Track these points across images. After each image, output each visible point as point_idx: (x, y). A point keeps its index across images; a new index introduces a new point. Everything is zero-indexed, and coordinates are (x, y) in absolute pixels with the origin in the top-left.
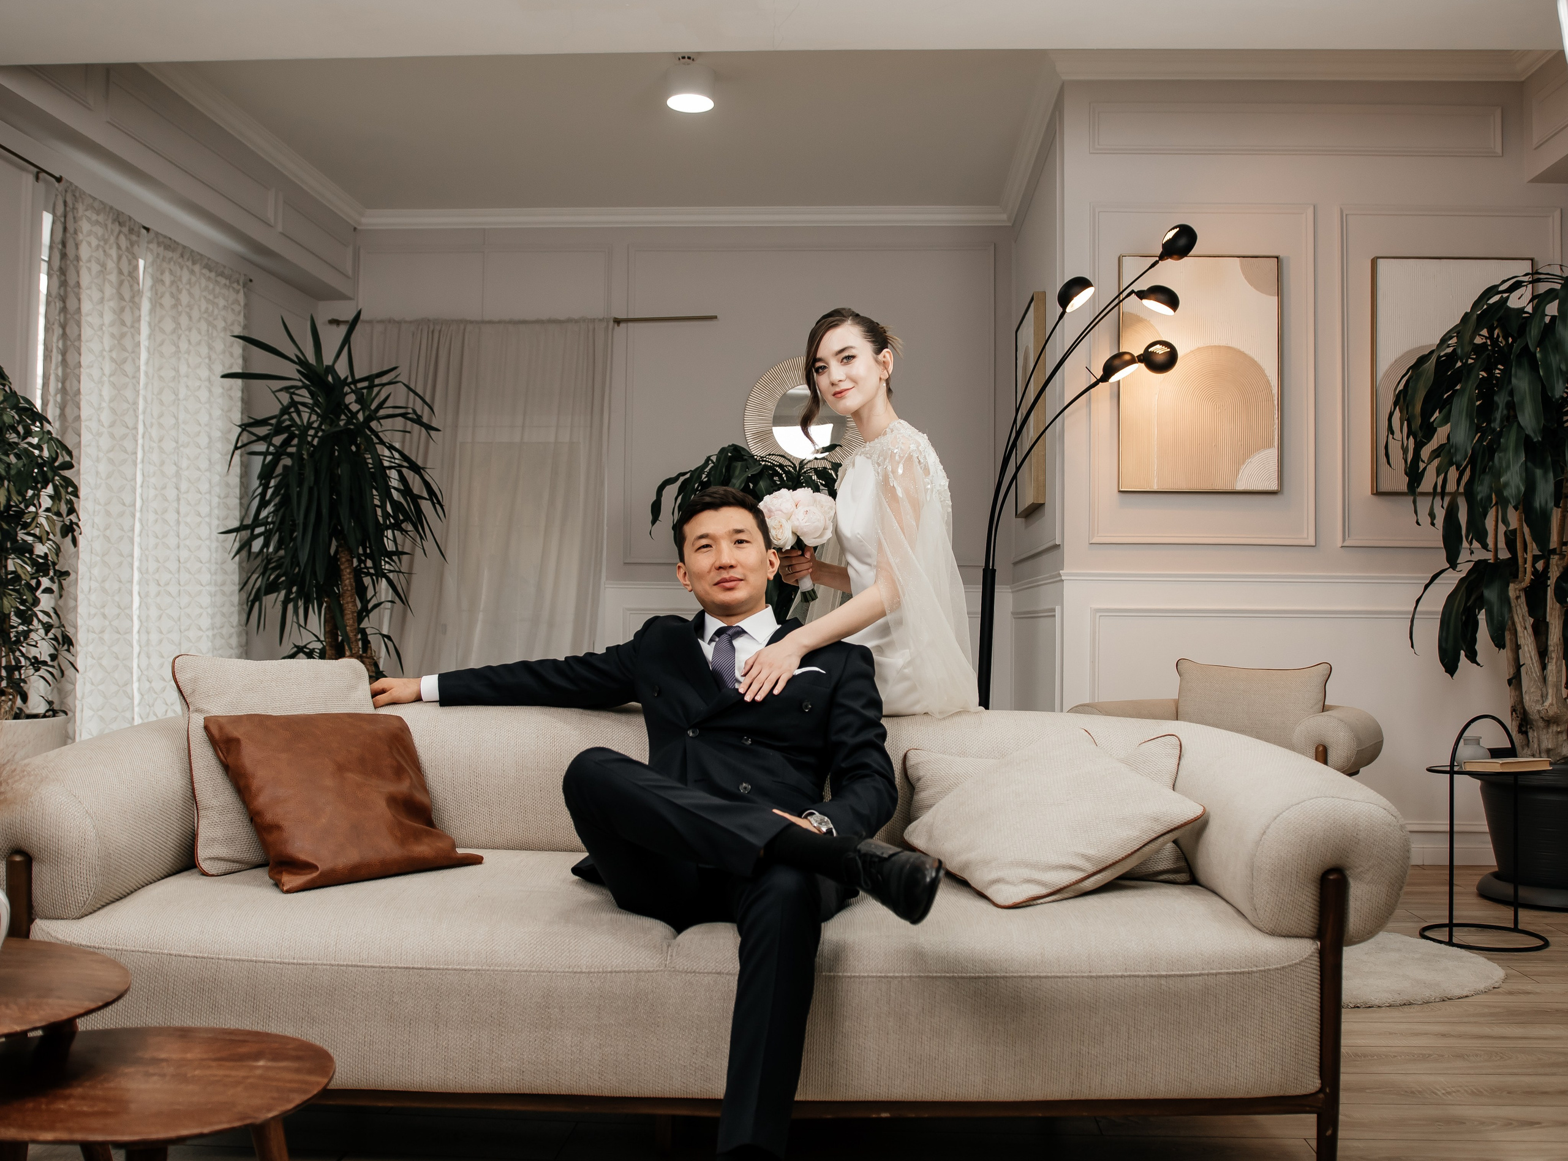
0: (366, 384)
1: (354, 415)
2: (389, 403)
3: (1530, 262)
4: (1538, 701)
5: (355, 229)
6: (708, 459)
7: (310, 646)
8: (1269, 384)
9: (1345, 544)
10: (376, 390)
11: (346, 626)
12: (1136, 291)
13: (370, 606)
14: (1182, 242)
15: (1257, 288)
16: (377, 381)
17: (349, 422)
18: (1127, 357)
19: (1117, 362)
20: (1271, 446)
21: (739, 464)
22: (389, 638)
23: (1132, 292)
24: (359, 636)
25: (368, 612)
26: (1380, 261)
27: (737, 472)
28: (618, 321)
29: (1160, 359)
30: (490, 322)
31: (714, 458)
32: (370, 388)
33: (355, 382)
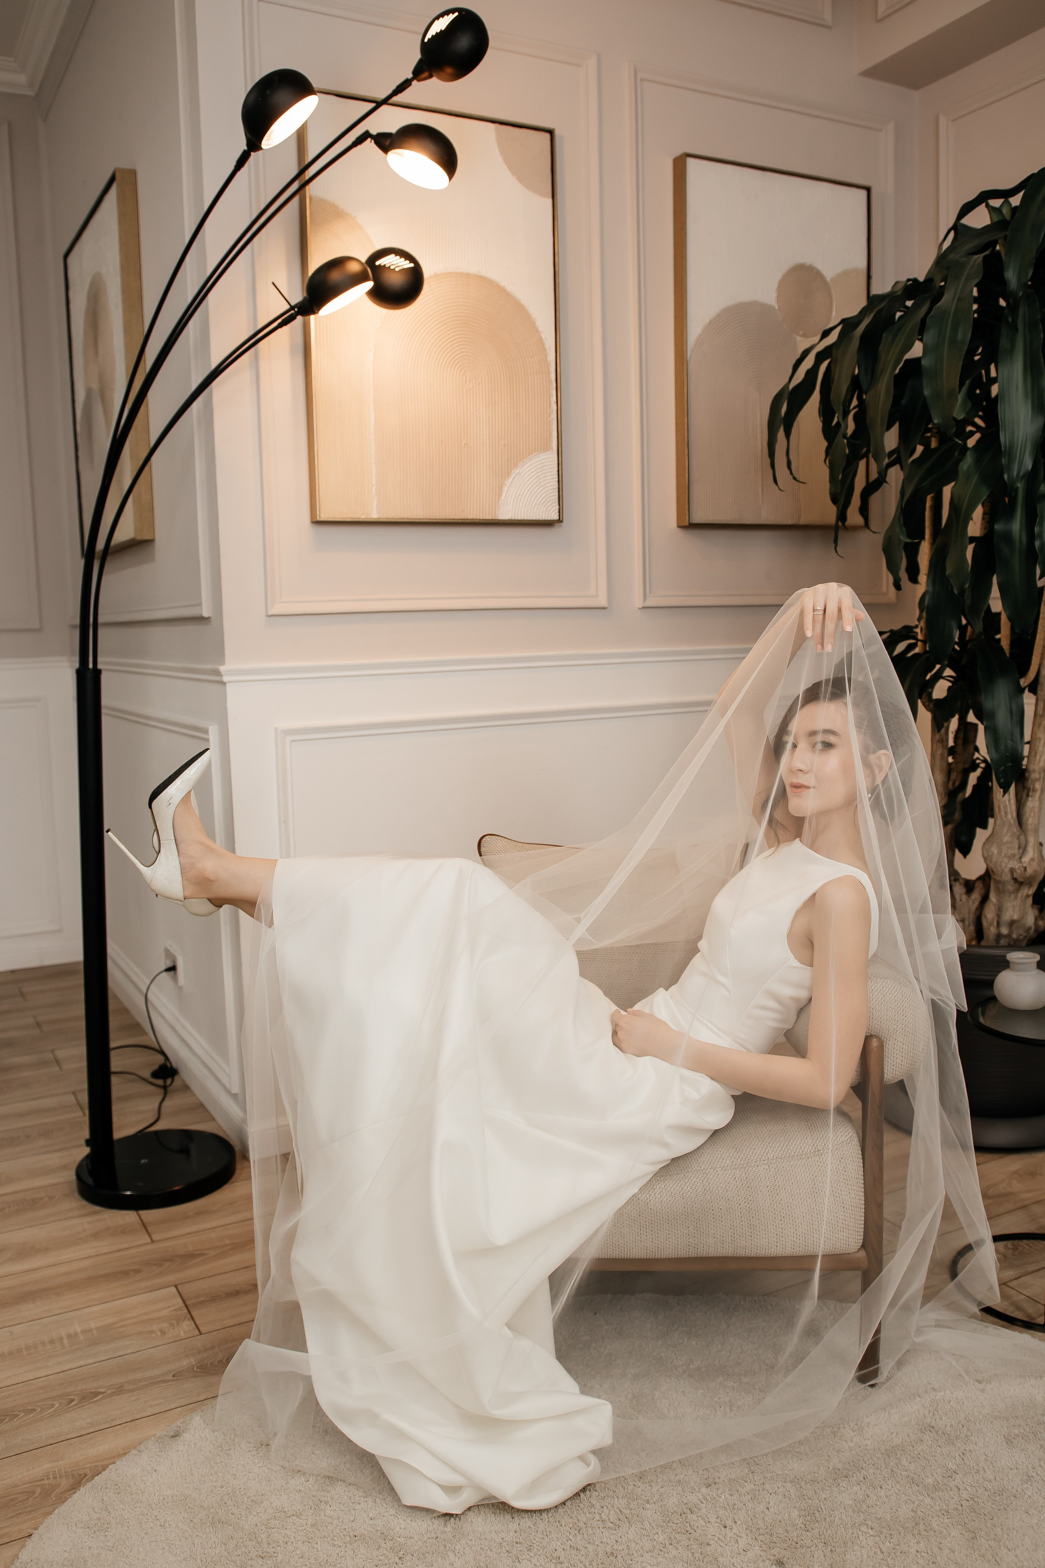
3: (863, 193)
4: (1013, 856)
8: (543, 344)
9: (647, 604)
12: (374, 132)
14: (463, 42)
15: (522, 180)
18: (354, 267)
19: (335, 276)
20: (546, 449)
23: (366, 136)
26: (691, 162)
29: (395, 281)
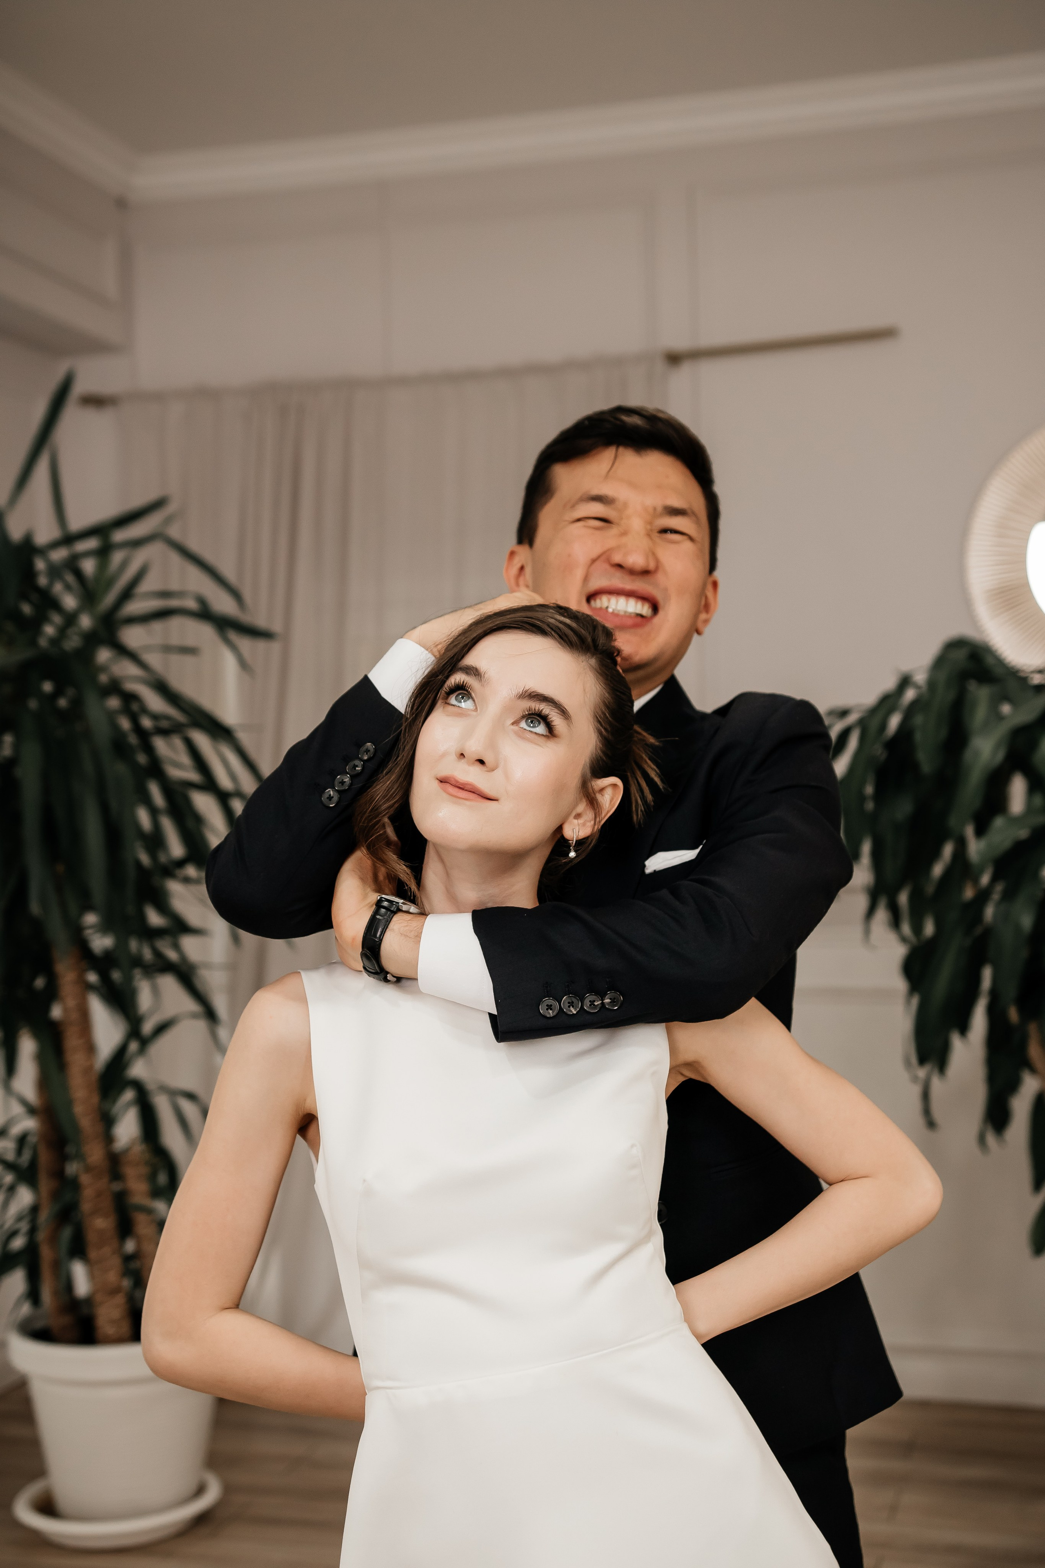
0: (92, 544)
1: (71, 619)
2: (146, 586)
5: (121, 204)
6: (905, 682)
7: (16, 1130)
10: (117, 557)
11: (69, 1103)
13: (147, 1027)
16: (120, 536)
17: (63, 631)
21: (981, 694)
22: (191, 1096)
24: (129, 1095)
25: (145, 1043)
27: (980, 713)
28: (674, 359)
30: (404, 381)
31: (920, 678)
32: (103, 553)
33: (68, 539)
